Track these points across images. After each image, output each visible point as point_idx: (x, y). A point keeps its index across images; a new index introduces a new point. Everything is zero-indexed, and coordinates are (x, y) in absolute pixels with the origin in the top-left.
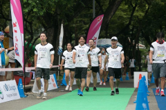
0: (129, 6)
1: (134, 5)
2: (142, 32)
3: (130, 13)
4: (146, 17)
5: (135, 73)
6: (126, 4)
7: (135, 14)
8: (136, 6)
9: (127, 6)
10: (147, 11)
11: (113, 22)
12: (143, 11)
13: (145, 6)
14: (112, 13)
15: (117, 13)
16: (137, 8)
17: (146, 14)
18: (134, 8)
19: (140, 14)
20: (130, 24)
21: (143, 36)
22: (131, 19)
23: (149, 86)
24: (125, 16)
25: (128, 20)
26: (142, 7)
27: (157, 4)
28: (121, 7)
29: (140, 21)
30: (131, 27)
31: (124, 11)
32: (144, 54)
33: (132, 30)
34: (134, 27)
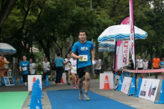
0: (22, 10)
1: (26, 9)
2: (36, 36)
3: (22, 17)
4: (38, 20)
5: (29, 76)
6: (18, 8)
7: (28, 18)
8: (28, 10)
9: (19, 10)
10: (39, 15)
11: (6, 27)
12: (35, 15)
13: (37, 10)
14: (5, 17)
15: (10, 17)
16: (29, 12)
17: (38, 18)
18: (27, 12)
19: (32, 18)
20: (23, 28)
21: (36, 39)
22: (24, 23)
23: (43, 89)
24: (18, 21)
25: (21, 24)
26: (34, 11)
27: (49, 8)
28: (13, 11)
29: (32, 25)
30: (24, 31)
31: (17, 15)
32: (38, 57)
33: (26, 34)
34: (27, 30)
